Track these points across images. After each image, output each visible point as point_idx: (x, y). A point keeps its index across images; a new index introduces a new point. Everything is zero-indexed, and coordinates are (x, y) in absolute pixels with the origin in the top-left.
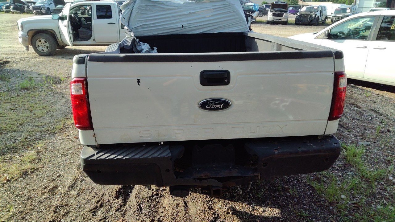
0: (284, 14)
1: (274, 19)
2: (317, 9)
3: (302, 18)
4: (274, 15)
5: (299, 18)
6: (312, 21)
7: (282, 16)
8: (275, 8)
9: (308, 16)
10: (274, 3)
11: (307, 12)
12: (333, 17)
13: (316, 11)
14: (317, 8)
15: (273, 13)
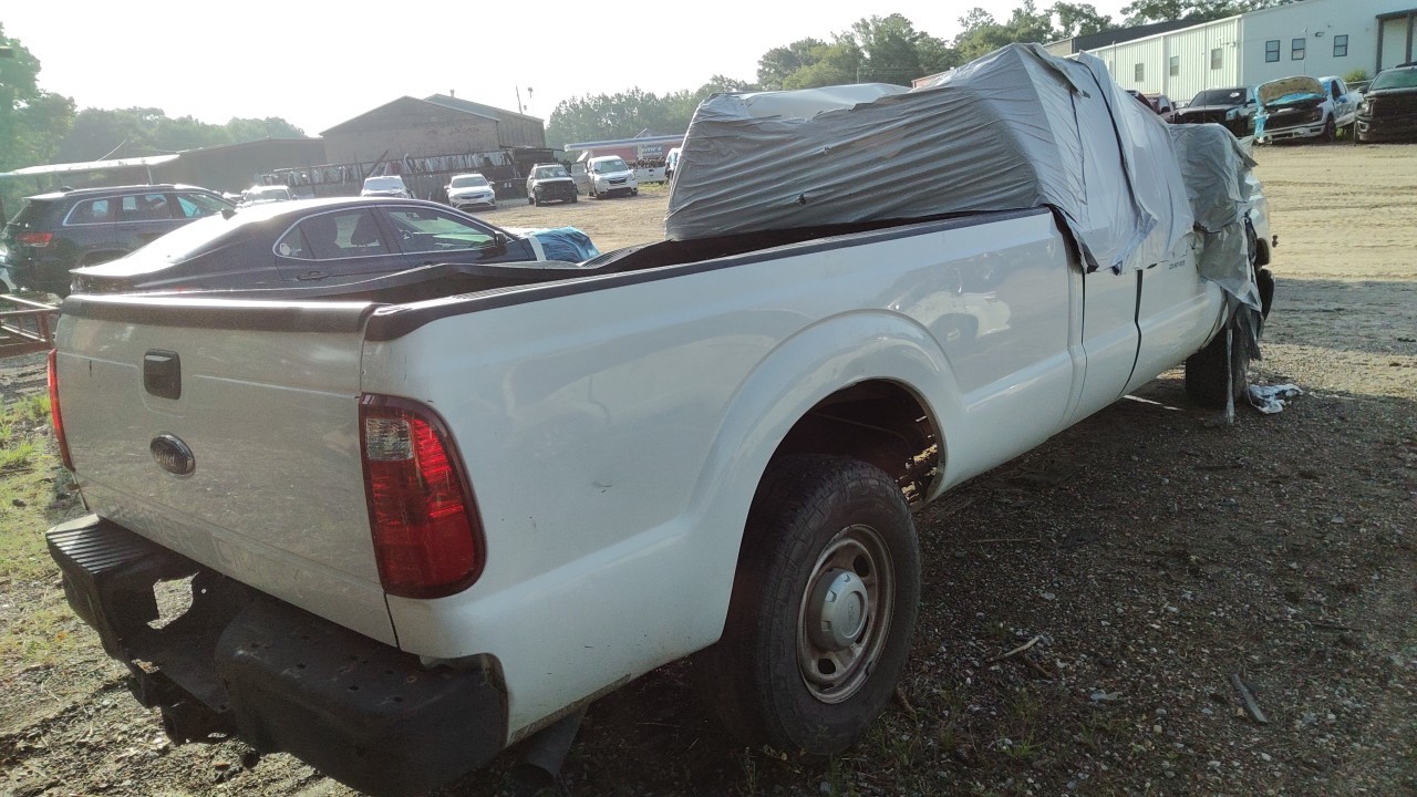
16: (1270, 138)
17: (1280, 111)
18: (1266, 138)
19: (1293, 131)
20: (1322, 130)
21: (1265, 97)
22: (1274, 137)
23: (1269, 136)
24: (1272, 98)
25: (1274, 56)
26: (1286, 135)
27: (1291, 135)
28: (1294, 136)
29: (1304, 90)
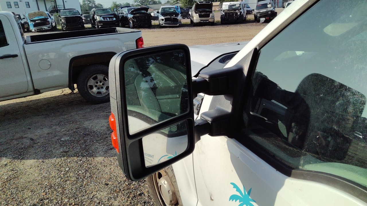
0: (211, 14)
1: (201, 20)
2: (239, 7)
3: (227, 17)
4: (200, 16)
5: (224, 17)
6: (238, 19)
7: (209, 17)
8: (199, 9)
9: (234, 14)
10: (199, 3)
11: (230, 10)
12: (257, 13)
13: (239, 8)
14: (239, 5)
15: (199, 14)
16: (36, 30)
17: (37, 21)
18: (35, 30)
19: (43, 28)
20: (51, 27)
21: (30, 17)
22: (37, 29)
23: (36, 29)
24: (32, 18)
25: (17, 6)
26: (41, 29)
27: (42, 29)
28: (43, 29)
29: (42, 15)
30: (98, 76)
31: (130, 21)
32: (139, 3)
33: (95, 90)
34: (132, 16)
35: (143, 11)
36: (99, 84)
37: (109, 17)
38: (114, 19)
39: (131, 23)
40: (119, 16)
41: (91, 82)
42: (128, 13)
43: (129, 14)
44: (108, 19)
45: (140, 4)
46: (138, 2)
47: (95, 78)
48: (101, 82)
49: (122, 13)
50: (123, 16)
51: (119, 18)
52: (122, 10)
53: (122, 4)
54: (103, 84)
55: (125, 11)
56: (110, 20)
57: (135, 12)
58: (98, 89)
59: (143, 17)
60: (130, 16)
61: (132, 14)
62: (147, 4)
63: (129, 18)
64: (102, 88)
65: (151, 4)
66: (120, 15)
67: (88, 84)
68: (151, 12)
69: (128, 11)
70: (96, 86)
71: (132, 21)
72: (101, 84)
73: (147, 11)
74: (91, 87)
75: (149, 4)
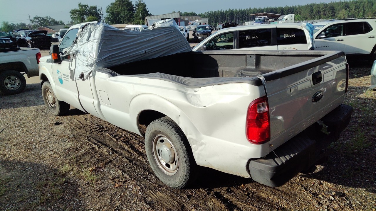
30: (11, 76)
31: (29, 43)
32: (37, 24)
33: (9, 85)
34: (30, 38)
35: (42, 34)
36: (12, 82)
37: (5, 40)
38: (11, 41)
39: (29, 45)
40: (15, 39)
41: (7, 81)
42: (25, 35)
43: (27, 36)
44: (4, 41)
45: (39, 25)
46: (36, 22)
47: (9, 78)
48: (13, 81)
49: (18, 36)
50: (21, 38)
51: (16, 41)
52: (18, 32)
53: (15, 24)
54: (15, 82)
55: (22, 34)
56: (7, 43)
57: (33, 35)
58: (12, 85)
59: (42, 39)
60: (28, 39)
61: (29, 37)
62: (47, 24)
63: (28, 41)
64: (14, 84)
65: (52, 25)
66: (16, 37)
67: (5, 82)
68: (52, 34)
69: (26, 34)
70: (10, 83)
71: (31, 43)
72: (13, 82)
73: (46, 34)
74: (7, 84)
75: (50, 25)
